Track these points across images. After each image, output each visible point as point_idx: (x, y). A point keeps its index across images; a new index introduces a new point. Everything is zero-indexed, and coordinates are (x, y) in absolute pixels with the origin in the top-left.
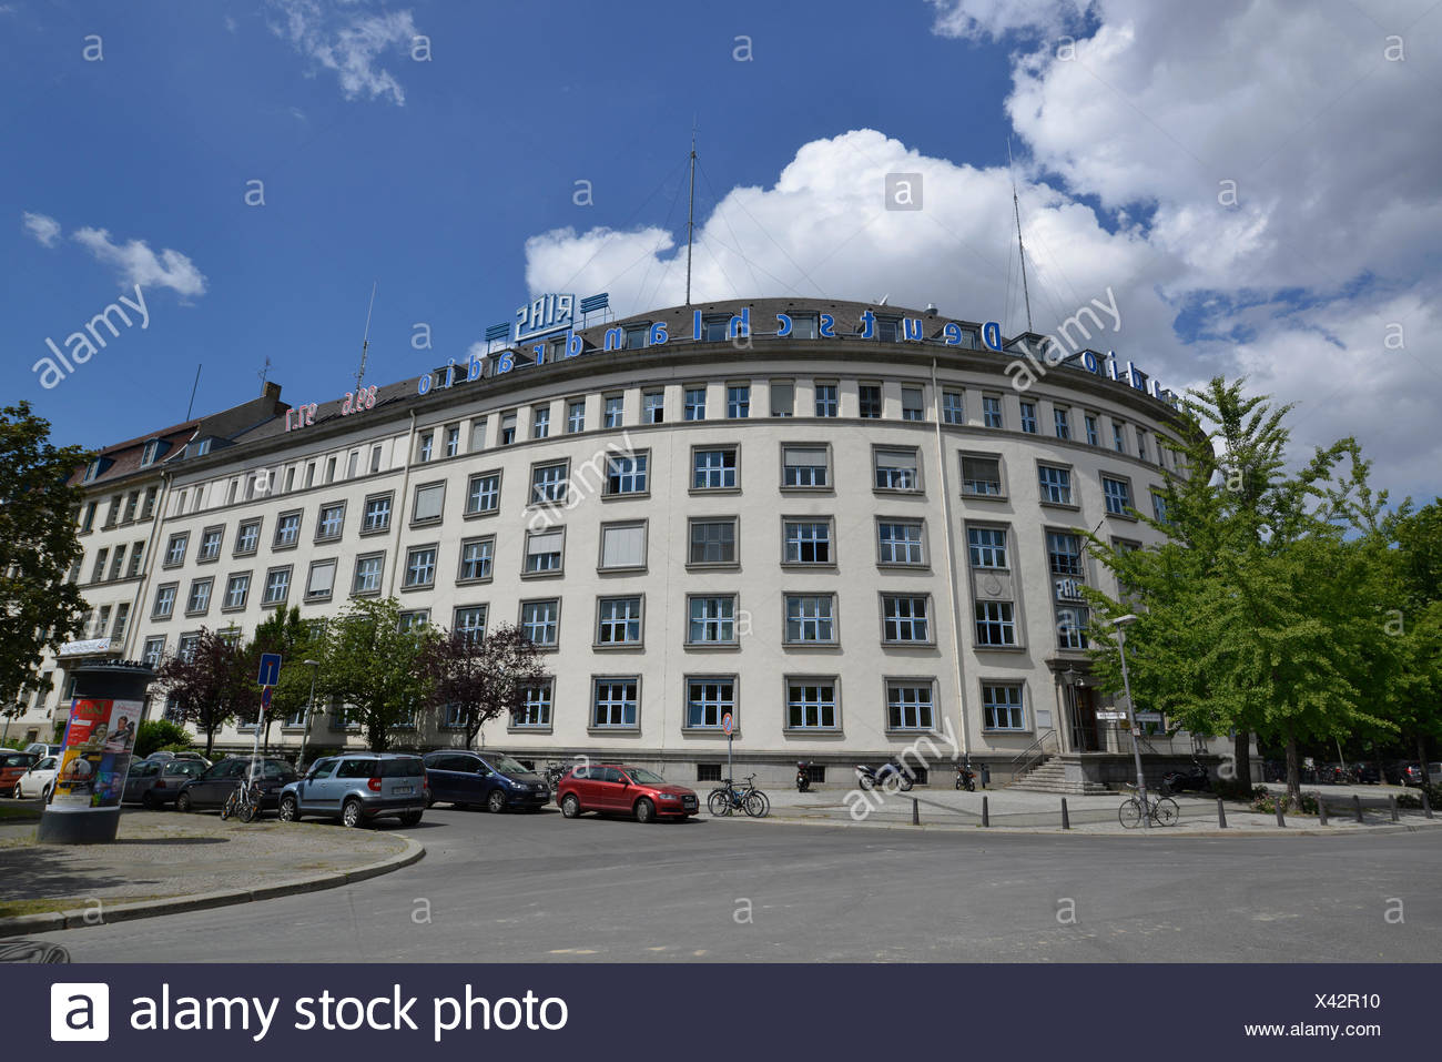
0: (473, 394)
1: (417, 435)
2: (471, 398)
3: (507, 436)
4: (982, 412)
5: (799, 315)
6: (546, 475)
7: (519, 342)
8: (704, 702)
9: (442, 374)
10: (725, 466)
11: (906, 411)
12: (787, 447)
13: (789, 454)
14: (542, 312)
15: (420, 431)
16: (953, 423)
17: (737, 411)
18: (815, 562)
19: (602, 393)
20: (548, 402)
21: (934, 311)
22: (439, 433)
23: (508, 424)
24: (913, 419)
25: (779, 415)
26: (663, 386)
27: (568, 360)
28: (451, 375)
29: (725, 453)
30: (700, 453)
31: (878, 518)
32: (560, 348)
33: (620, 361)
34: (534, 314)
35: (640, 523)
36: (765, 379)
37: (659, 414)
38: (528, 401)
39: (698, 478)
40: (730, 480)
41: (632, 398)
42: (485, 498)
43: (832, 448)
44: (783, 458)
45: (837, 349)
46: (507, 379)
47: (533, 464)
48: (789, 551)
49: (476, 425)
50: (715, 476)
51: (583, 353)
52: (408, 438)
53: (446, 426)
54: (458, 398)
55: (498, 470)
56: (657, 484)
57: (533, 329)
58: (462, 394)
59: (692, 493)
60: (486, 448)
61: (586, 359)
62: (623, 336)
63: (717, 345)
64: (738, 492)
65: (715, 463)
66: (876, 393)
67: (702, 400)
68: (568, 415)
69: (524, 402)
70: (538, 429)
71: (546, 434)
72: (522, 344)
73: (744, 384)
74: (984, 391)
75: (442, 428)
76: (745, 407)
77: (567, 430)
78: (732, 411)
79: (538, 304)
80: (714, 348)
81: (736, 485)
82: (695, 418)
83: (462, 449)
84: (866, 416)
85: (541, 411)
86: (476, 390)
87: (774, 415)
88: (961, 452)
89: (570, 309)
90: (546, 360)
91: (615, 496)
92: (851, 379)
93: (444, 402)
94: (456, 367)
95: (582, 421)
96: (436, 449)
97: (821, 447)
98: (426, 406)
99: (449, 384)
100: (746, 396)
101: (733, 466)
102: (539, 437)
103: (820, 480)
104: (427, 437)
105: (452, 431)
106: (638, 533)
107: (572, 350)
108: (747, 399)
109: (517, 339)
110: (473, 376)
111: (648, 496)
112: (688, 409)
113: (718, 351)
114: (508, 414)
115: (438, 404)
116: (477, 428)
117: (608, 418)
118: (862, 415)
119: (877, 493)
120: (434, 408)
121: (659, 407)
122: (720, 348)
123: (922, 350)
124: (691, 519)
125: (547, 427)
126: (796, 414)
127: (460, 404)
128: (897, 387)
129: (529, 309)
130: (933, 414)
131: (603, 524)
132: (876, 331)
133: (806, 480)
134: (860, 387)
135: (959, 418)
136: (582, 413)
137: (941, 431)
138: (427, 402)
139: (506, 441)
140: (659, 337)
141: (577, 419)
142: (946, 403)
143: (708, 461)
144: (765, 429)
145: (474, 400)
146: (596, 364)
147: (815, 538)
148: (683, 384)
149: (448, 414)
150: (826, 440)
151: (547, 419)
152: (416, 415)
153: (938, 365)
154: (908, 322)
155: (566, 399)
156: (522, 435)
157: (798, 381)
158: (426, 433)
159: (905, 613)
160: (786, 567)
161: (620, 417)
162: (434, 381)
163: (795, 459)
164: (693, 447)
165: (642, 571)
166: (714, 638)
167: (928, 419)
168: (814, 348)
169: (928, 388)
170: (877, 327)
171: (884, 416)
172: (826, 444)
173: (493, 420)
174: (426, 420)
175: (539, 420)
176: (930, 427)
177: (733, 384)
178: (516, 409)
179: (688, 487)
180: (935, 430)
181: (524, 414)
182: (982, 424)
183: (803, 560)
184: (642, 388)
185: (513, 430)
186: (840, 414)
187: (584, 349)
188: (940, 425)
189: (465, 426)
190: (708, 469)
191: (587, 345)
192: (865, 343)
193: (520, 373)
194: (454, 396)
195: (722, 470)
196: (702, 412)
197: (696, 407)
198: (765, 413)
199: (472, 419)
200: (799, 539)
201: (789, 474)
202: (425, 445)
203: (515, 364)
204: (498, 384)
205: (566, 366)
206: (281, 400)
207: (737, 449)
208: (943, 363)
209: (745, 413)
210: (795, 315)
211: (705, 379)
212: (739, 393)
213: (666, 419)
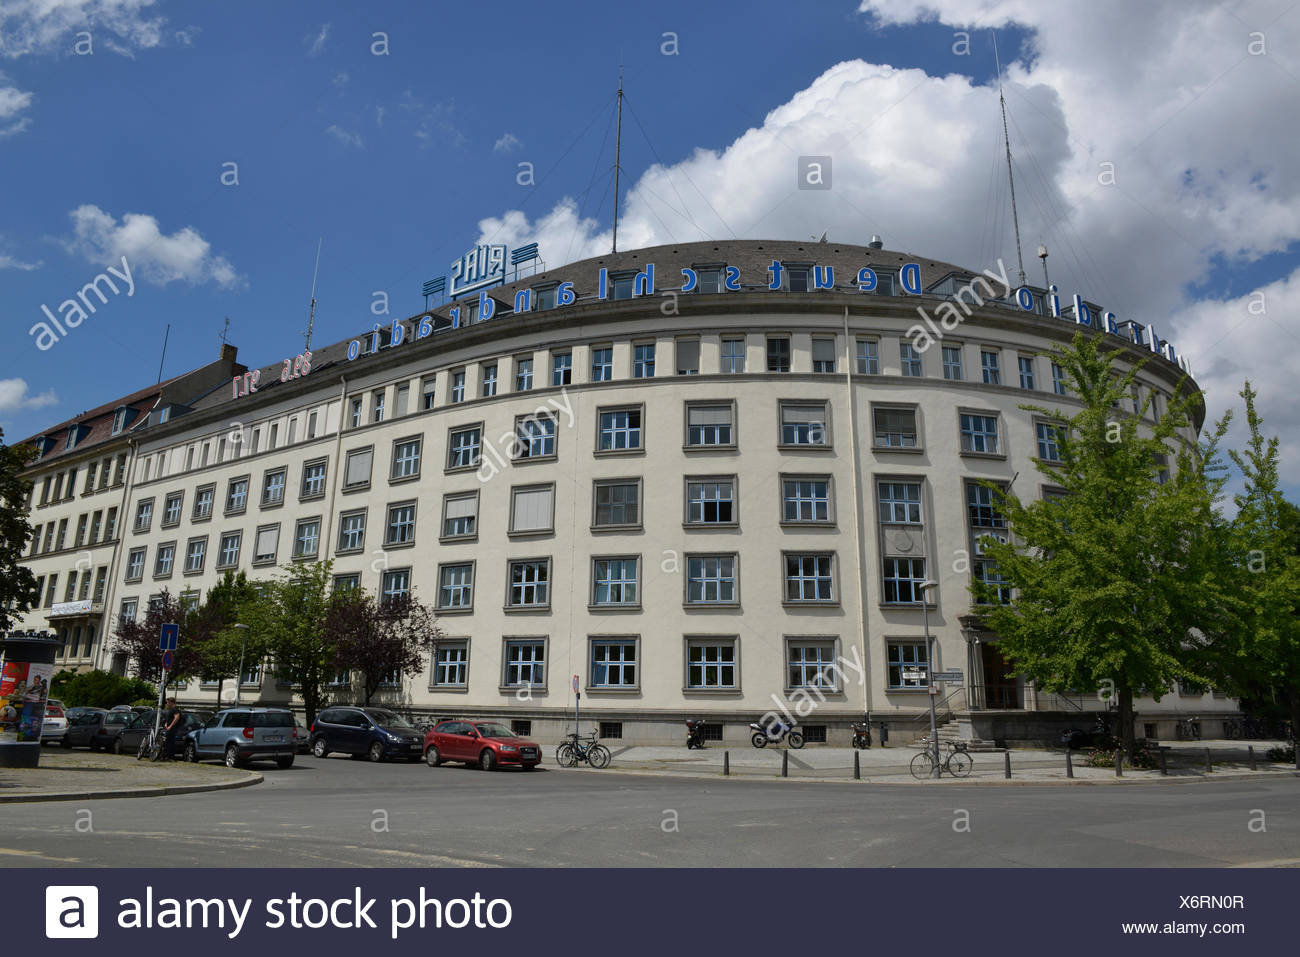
0: (396, 359)
1: (347, 400)
2: (395, 364)
3: (428, 399)
4: (898, 360)
5: (705, 268)
6: (462, 439)
8: (607, 662)
9: (369, 338)
10: (630, 427)
11: (817, 364)
12: (691, 405)
13: (692, 412)
15: (351, 397)
16: (868, 373)
17: (643, 370)
18: (718, 522)
19: (514, 356)
20: (464, 366)
21: (878, 245)
22: (367, 398)
23: (428, 389)
24: (824, 371)
25: (685, 372)
26: (571, 347)
27: (483, 323)
28: (377, 339)
29: (630, 413)
30: (605, 414)
31: (783, 475)
32: (475, 310)
33: (528, 323)
35: (547, 486)
36: (669, 336)
37: (568, 375)
38: (446, 365)
39: (603, 440)
40: (635, 441)
41: (542, 360)
42: (408, 463)
43: (736, 405)
44: (687, 417)
45: (743, 302)
46: (426, 344)
47: (450, 429)
48: (692, 511)
49: (400, 389)
50: (621, 437)
51: (495, 316)
52: (340, 403)
53: (373, 391)
54: (384, 363)
55: (419, 435)
56: (564, 447)
58: (386, 359)
59: (598, 455)
60: (409, 412)
61: (497, 323)
62: (532, 295)
63: (621, 304)
64: (642, 453)
65: (620, 424)
66: (784, 345)
67: (609, 359)
68: (482, 378)
69: (441, 366)
70: (455, 393)
71: (462, 399)
72: (458, 298)
73: (649, 342)
74: (900, 337)
75: (369, 394)
76: (651, 365)
77: (482, 393)
78: (638, 371)
80: (618, 307)
81: (641, 446)
82: (603, 379)
83: (387, 415)
84: (775, 369)
85: (457, 376)
86: (398, 355)
87: (681, 372)
88: (873, 403)
90: (461, 324)
91: (524, 460)
92: (759, 333)
93: (371, 367)
94: (381, 332)
95: (495, 385)
96: (364, 416)
97: (726, 404)
98: (356, 372)
99: (375, 350)
100: (651, 354)
101: (639, 426)
102: (456, 401)
103: (725, 437)
104: (357, 403)
105: (379, 396)
106: (544, 497)
107: (485, 313)
108: (653, 357)
110: (396, 340)
111: (555, 459)
112: (595, 370)
113: (622, 310)
114: (428, 379)
115: (366, 369)
116: (401, 392)
117: (519, 381)
118: (770, 369)
119: (782, 449)
120: (363, 373)
121: (568, 368)
122: (624, 306)
123: (833, 298)
124: (596, 481)
125: (463, 391)
126: (701, 372)
127: (385, 369)
128: (807, 338)
130: (844, 365)
131: (513, 487)
132: (784, 279)
133: (710, 438)
134: (769, 340)
135: (874, 367)
136: (495, 377)
137: (851, 382)
138: (357, 368)
139: (428, 406)
140: (566, 297)
141: (491, 382)
142: (860, 352)
143: (614, 421)
144: (670, 388)
145: (397, 365)
146: (507, 327)
147: (718, 498)
148: (590, 345)
149: (373, 380)
150: (730, 397)
151: (463, 383)
152: (346, 381)
153: (850, 313)
154: (818, 270)
155: (480, 363)
156: (440, 400)
157: (703, 337)
158: (356, 398)
159: (809, 571)
160: (689, 528)
161: (530, 379)
162: (362, 348)
163: (700, 418)
164: (599, 408)
165: (549, 534)
166: (619, 599)
167: (839, 370)
168: (718, 303)
169: (840, 337)
170: (787, 277)
171: (793, 369)
172: (731, 401)
173: (415, 385)
174: (355, 385)
175: (456, 384)
176: (842, 378)
177: (638, 343)
178: (435, 374)
179: (593, 449)
180: (846, 382)
181: (442, 378)
182: (897, 372)
183: (706, 520)
184: (550, 350)
185: (432, 394)
186: (747, 370)
187: (497, 310)
188: (852, 377)
189: (390, 391)
190: (614, 431)
191: (501, 305)
192: (771, 295)
193: (437, 338)
194: (379, 361)
195: (627, 431)
196: (609, 371)
197: (603, 367)
198: (671, 371)
199: (396, 384)
200: (703, 498)
201: (692, 433)
202: (356, 410)
203: (434, 328)
204: (417, 349)
205: (478, 330)
206: (237, 362)
207: (642, 409)
208: (855, 311)
209: (651, 370)
210: (702, 267)
211: (611, 339)
212: (645, 351)
213: (574, 381)
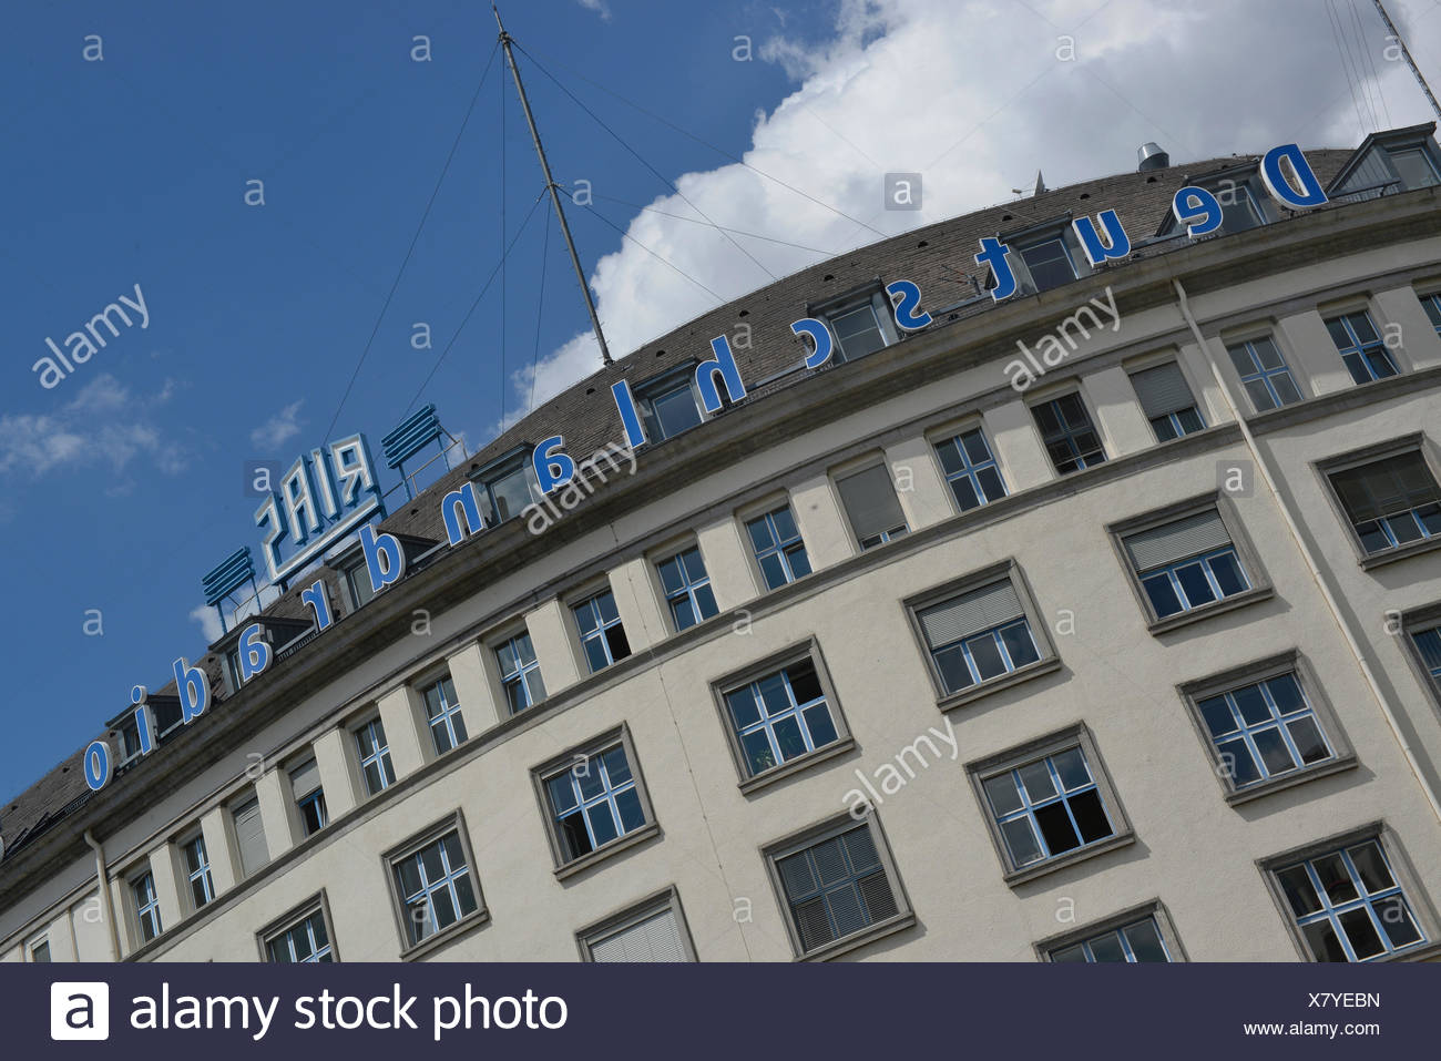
0: (206, 748)
1: (115, 885)
2: (205, 758)
3: (309, 810)
4: (1337, 355)
5: (839, 305)
6: (422, 868)
7: (283, 582)
9: (125, 726)
10: (800, 702)
11: (1159, 424)
12: (920, 605)
13: (929, 620)
14: (307, 499)
15: (121, 875)
16: (1280, 406)
17: (782, 569)
18: (1083, 845)
19: (480, 640)
20: (372, 704)
21: (1160, 159)
22: (162, 863)
23: (304, 786)
24: (1182, 435)
25: (877, 540)
26: (603, 574)
27: (382, 595)
28: (147, 721)
29: (791, 672)
30: (735, 693)
31: (1188, 689)
32: (358, 573)
33: (491, 555)
34: (292, 509)
35: (659, 902)
36: (815, 475)
37: (617, 638)
38: (328, 718)
39: (751, 752)
40: (822, 729)
41: (548, 626)
43: (1020, 571)
44: (921, 635)
45: (948, 347)
46: (267, 686)
47: (385, 856)
48: (1013, 841)
49: (236, 813)
50: (787, 731)
51: (409, 568)
52: (98, 902)
53: (172, 840)
54: (180, 767)
55: (315, 899)
56: (666, 798)
57: (303, 542)
58: (183, 755)
59: (751, 790)
60: (274, 856)
61: (419, 580)
62: (478, 496)
63: (684, 442)
64: (850, 749)
65: (776, 704)
66: (1073, 408)
67: (699, 572)
68: (424, 714)
69: (321, 722)
70: (371, 772)
71: (392, 779)
72: (291, 584)
73: (775, 502)
74: (1320, 305)
75: (165, 849)
76: (796, 550)
77: (433, 748)
78: (772, 573)
79: (294, 484)
80: (680, 451)
81: (841, 735)
82: (699, 619)
83: (223, 882)
84: (1072, 467)
85: (363, 729)
86: (208, 737)
87: (866, 544)
88: (1321, 465)
89: (364, 469)
90: (336, 614)
91: (585, 861)
92: (1006, 401)
93: (151, 789)
94: (151, 701)
95: (458, 719)
96: (167, 902)
97: (996, 576)
98: (116, 812)
99: (148, 744)
100: (789, 528)
101: (819, 693)
102: (378, 790)
103: (1023, 652)
104: (139, 882)
105: (189, 847)
107: (384, 570)
108: (795, 531)
109: (276, 576)
110: (194, 705)
111: (656, 834)
112: (676, 605)
113: (692, 453)
114: (297, 763)
115: (139, 797)
116: (241, 818)
117: (511, 690)
118: (1062, 469)
119: (1162, 632)
120: (133, 810)
121: (612, 623)
122: (695, 444)
123: (1138, 275)
124: (768, 851)
125: (387, 759)
126: (914, 526)
127: (187, 779)
128: (1117, 376)
129: (279, 500)
130: (1221, 404)
131: (580, 933)
132: (1020, 273)
133: (989, 663)
134: (1034, 410)
135: (1287, 388)
136: (453, 701)
137: (1254, 436)
138: (114, 804)
139: (313, 825)
140: (557, 471)
141: (445, 716)
142: (1244, 368)
143: (760, 702)
144: (859, 584)
145: (214, 760)
146: (445, 581)
147: (1061, 791)
148: (645, 554)
149: (167, 814)
150: (1000, 557)
151: (383, 743)
152: (100, 840)
153: (1190, 292)
154: (1084, 226)
155: (408, 682)
156: (340, 800)
157: (889, 451)
158: (135, 873)
159: (1340, 890)
160: (1022, 883)
161: (535, 676)
162: (116, 754)
163: (948, 626)
164: (716, 684)
167: (1215, 419)
168: (896, 367)
169: (1187, 351)
170: (1022, 264)
171: (1113, 452)
172: (1005, 566)
173: (270, 790)
174: (124, 844)
175: (365, 751)
176: (1228, 435)
177: (752, 512)
178: (309, 745)
179: (736, 780)
180: (1242, 439)
181: (330, 750)
182: (1344, 381)
183: (1053, 851)
184: (560, 597)
185: (318, 794)
186: (1012, 488)
187: (409, 557)
188: (1251, 424)
189: (213, 826)
190: (767, 722)
191: (412, 545)
192: (1007, 310)
193: (289, 664)
194: (167, 767)
195: (798, 712)
196: (706, 597)
197: (692, 592)
198: (846, 550)
199: (224, 804)
200: (1027, 806)
201: (946, 663)
202: (142, 900)
203: (274, 647)
204: (252, 705)
205: (380, 611)
207: (813, 652)
208: (1198, 284)
209: (801, 565)
210: (830, 308)
211: (687, 526)
212: (772, 526)
213: (637, 645)
